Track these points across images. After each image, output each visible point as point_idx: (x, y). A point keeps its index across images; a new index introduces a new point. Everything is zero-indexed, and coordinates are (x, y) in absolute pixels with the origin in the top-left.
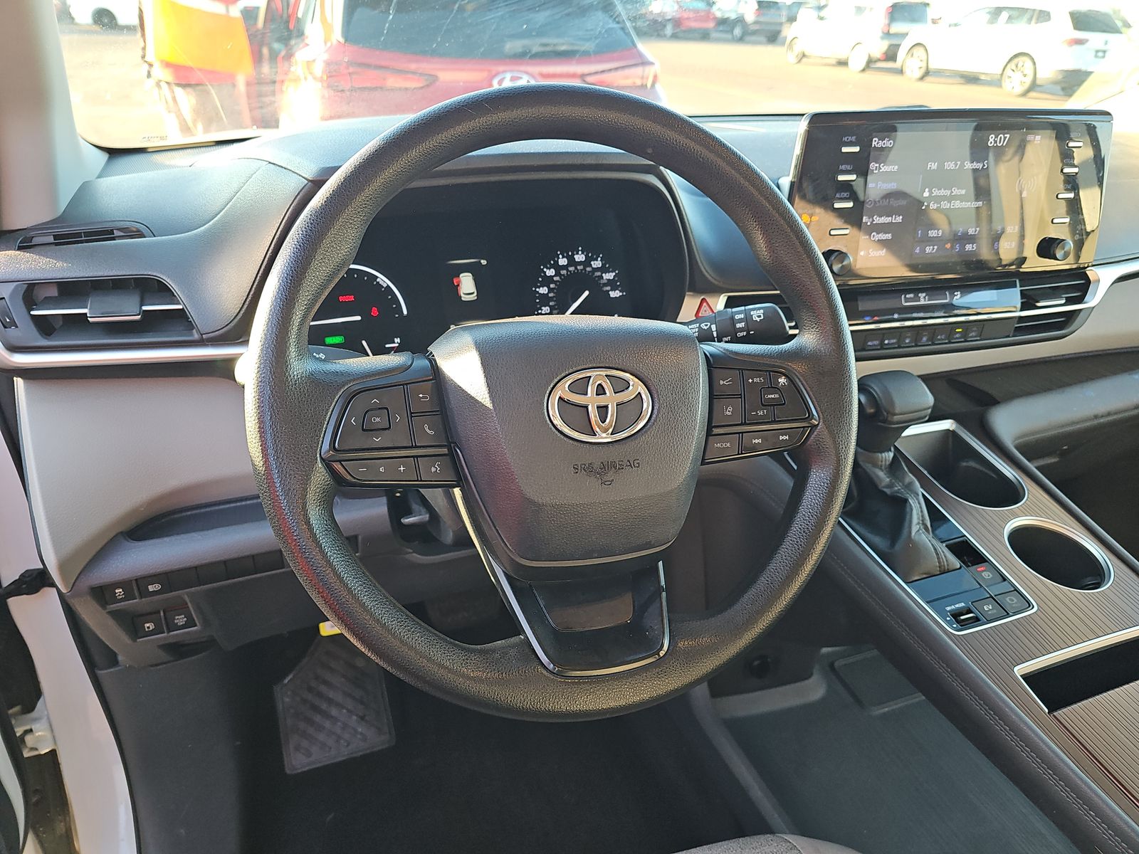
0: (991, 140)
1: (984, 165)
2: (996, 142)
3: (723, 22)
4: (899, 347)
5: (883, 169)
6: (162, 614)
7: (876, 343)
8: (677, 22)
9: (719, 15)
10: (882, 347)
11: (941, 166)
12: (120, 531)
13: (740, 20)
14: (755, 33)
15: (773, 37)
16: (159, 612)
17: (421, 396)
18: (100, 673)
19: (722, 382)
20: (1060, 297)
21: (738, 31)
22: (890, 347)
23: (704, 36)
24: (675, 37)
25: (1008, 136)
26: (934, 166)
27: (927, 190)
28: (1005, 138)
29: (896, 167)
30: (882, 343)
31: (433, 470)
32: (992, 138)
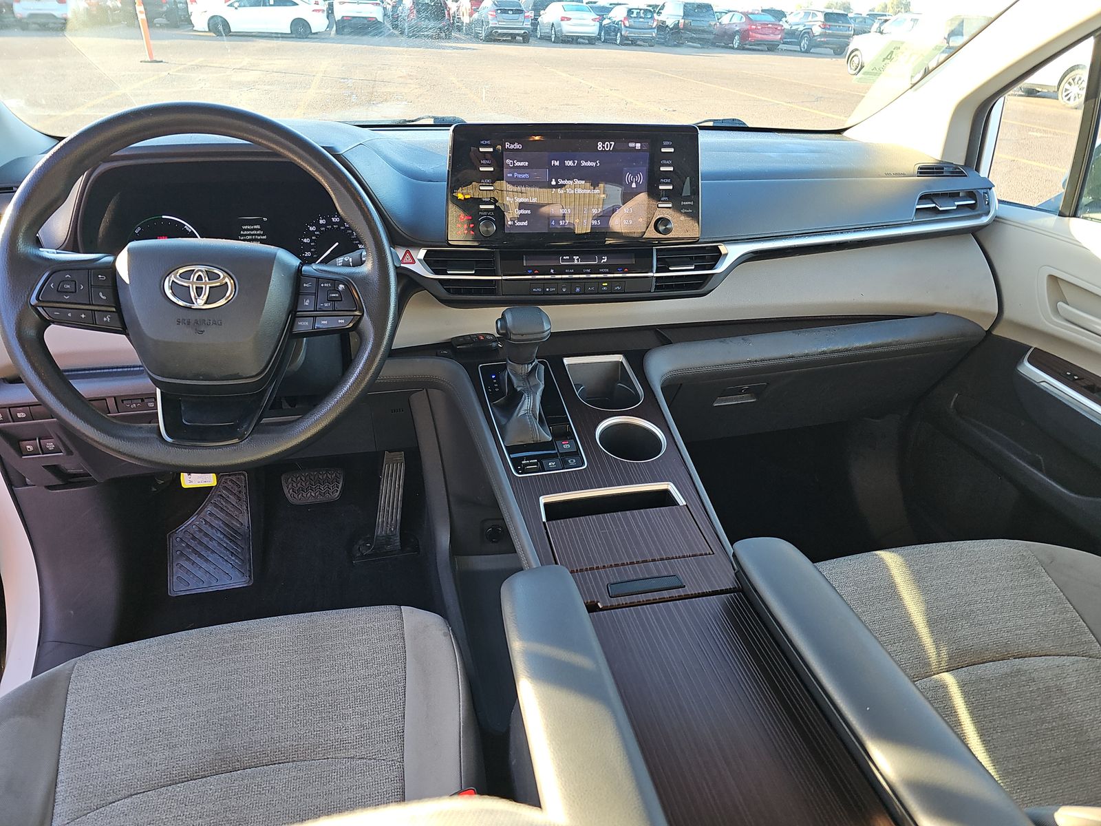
0: (599, 146)
1: (597, 164)
2: (603, 147)
3: (792, 33)
4: (558, 294)
5: (516, 164)
6: (37, 441)
7: (540, 290)
8: (744, 35)
9: (786, 26)
10: (544, 293)
11: (562, 163)
12: (3, 377)
13: (808, 32)
14: (819, 45)
15: (840, 50)
16: (36, 439)
17: (100, 276)
18: (15, 489)
19: (305, 285)
20: (691, 265)
21: (804, 43)
22: (549, 294)
23: (771, 48)
24: (742, 48)
25: (613, 143)
26: (557, 163)
27: (554, 180)
28: (611, 145)
29: (527, 163)
30: (544, 290)
31: (105, 319)
32: (600, 145)
